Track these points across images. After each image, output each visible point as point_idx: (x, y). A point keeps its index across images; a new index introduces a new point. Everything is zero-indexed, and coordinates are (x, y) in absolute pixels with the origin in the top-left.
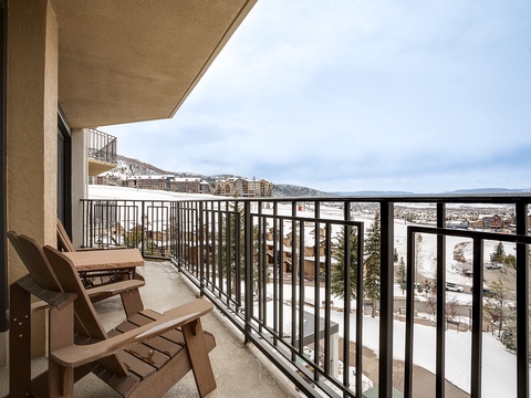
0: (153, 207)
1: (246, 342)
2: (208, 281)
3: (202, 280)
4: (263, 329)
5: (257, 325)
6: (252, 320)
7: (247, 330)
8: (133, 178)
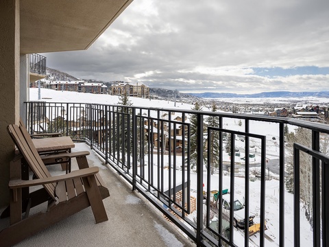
0: (74, 107)
1: (133, 189)
2: (110, 155)
3: (106, 154)
4: (143, 181)
5: (139, 179)
6: (137, 177)
7: (133, 183)
8: (54, 83)
